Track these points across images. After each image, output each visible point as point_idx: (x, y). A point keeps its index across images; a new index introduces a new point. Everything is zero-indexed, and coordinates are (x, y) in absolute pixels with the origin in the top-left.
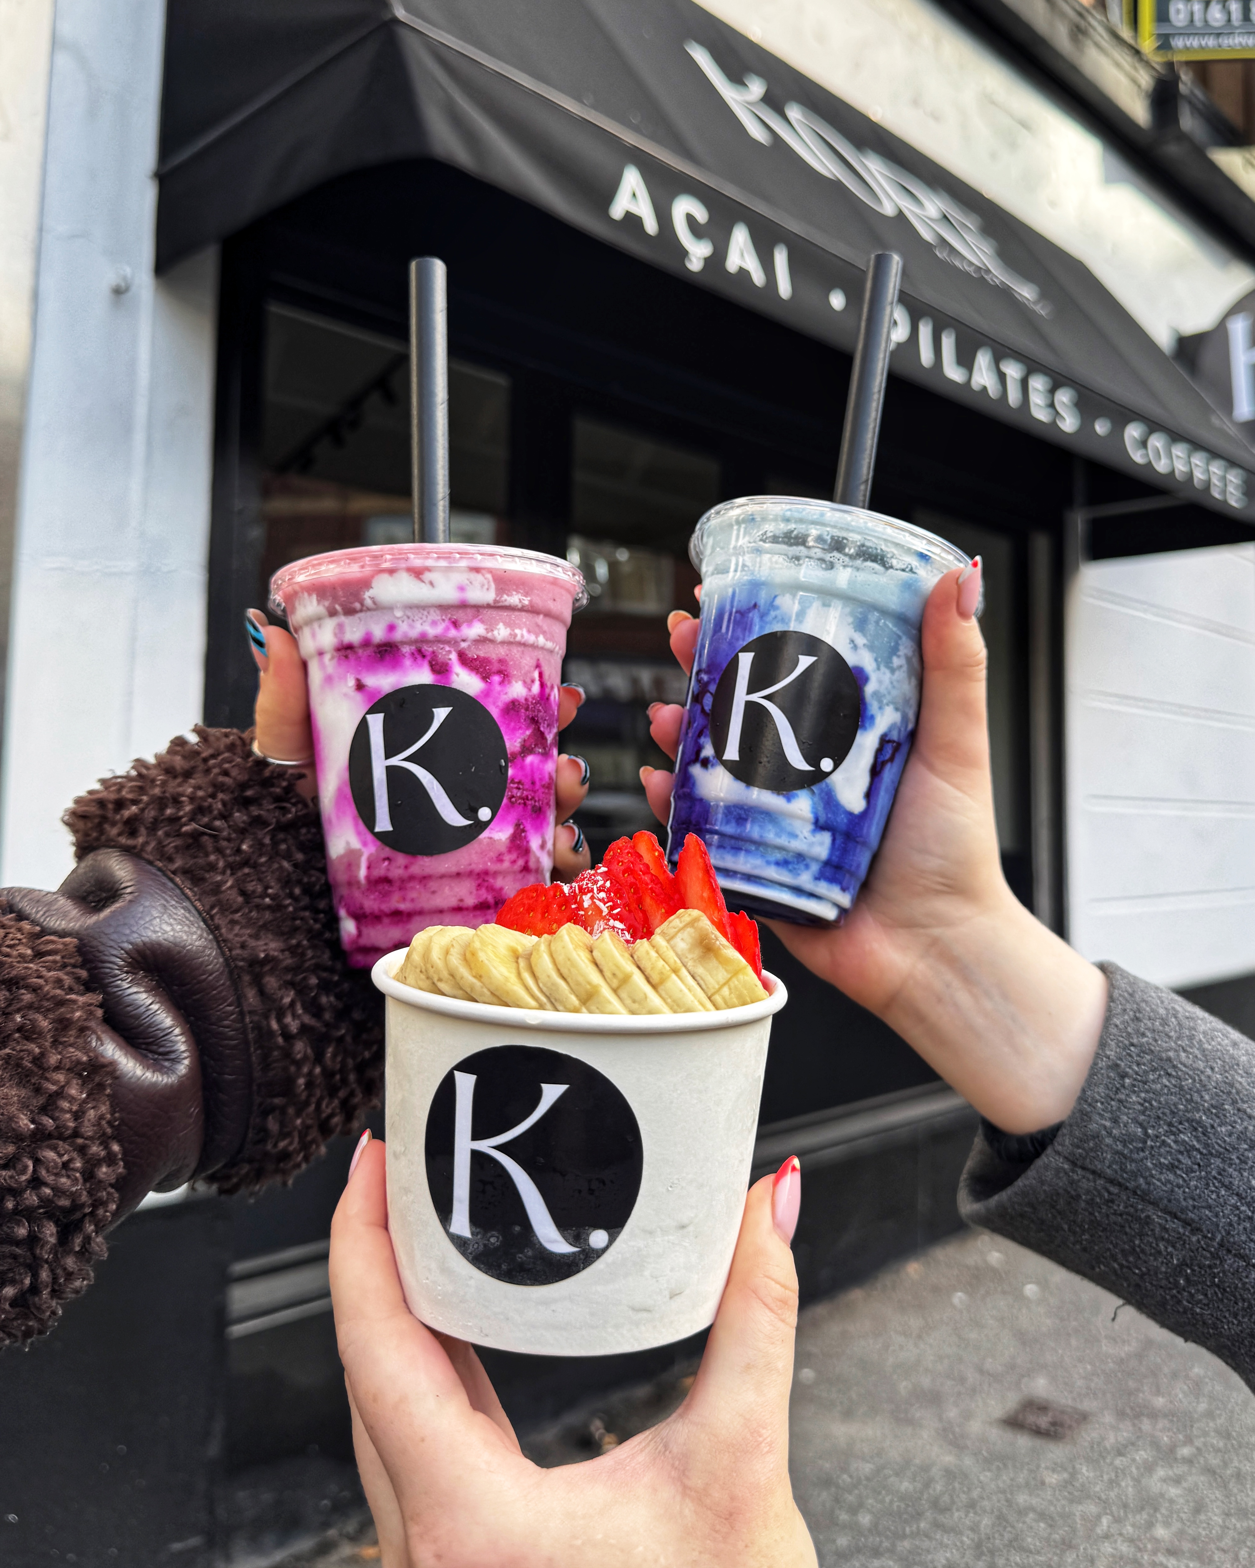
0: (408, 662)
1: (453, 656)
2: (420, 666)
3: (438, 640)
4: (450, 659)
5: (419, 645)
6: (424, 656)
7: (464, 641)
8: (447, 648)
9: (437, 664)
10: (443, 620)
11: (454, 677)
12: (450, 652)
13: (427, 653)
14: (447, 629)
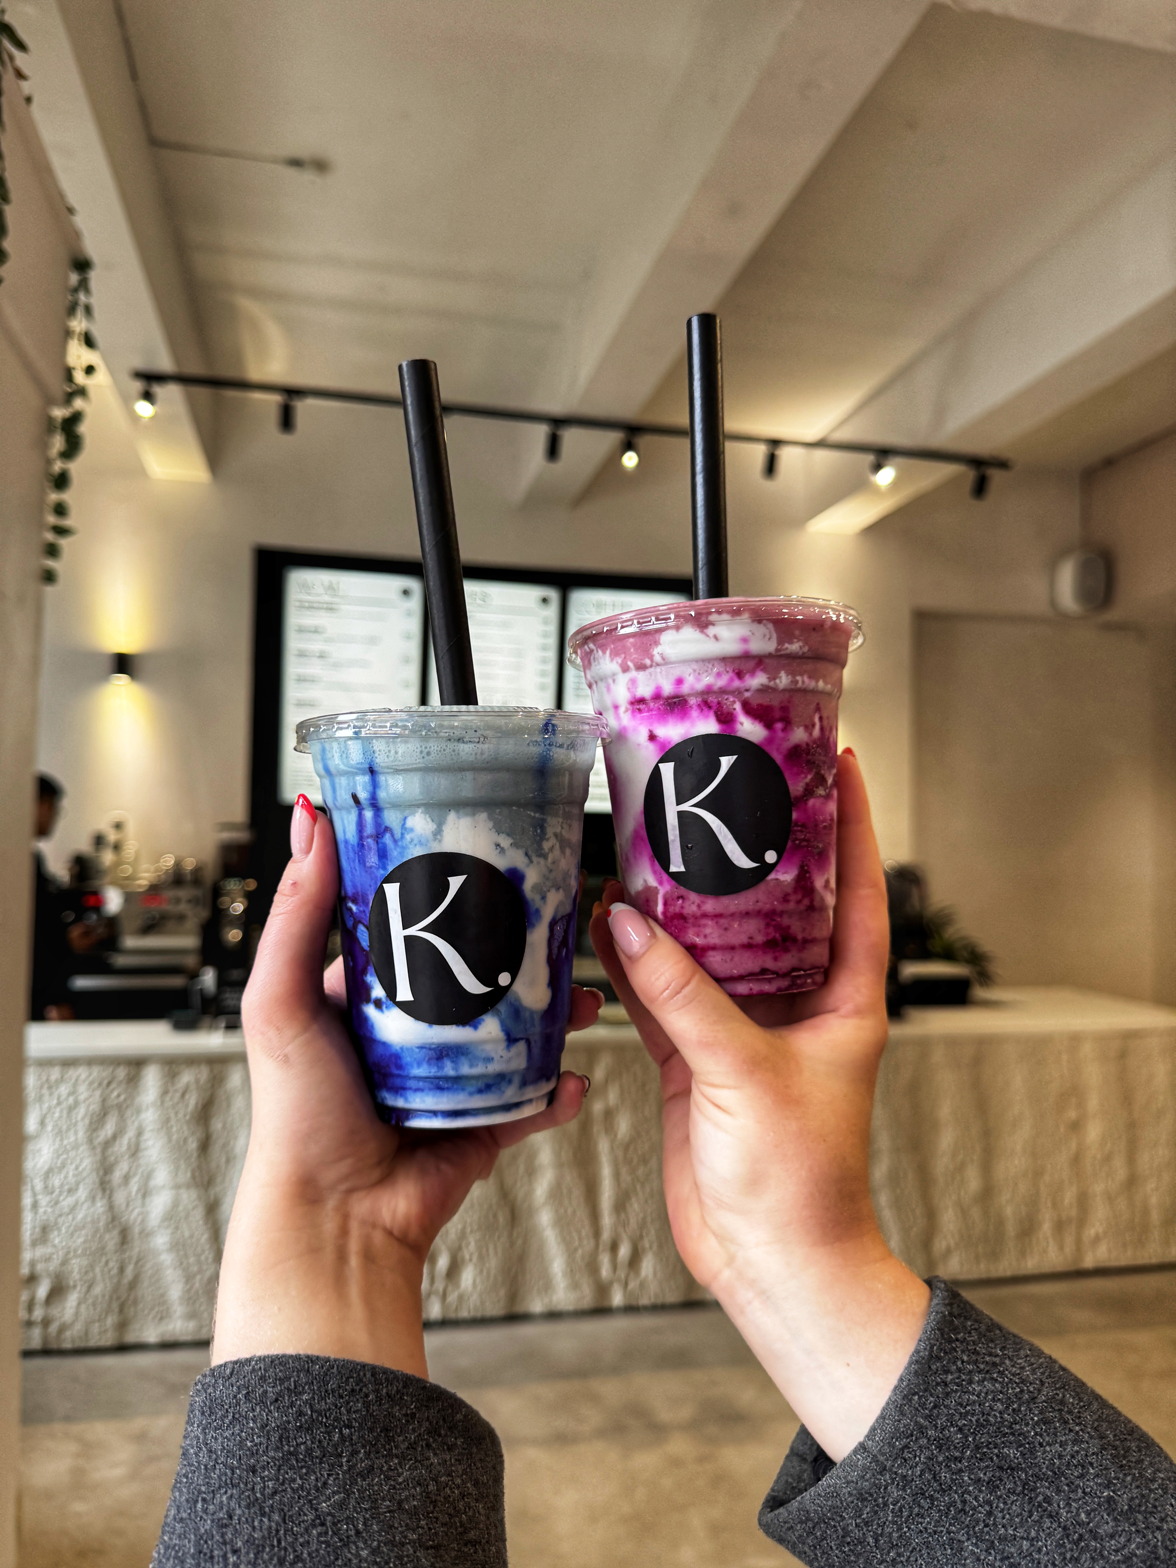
0: (695, 713)
1: (738, 706)
2: (707, 717)
3: (723, 691)
4: (735, 709)
5: (705, 697)
6: (710, 707)
7: (747, 690)
8: (731, 699)
9: (722, 714)
10: (727, 672)
11: (738, 727)
12: (734, 702)
13: (714, 705)
14: (731, 680)
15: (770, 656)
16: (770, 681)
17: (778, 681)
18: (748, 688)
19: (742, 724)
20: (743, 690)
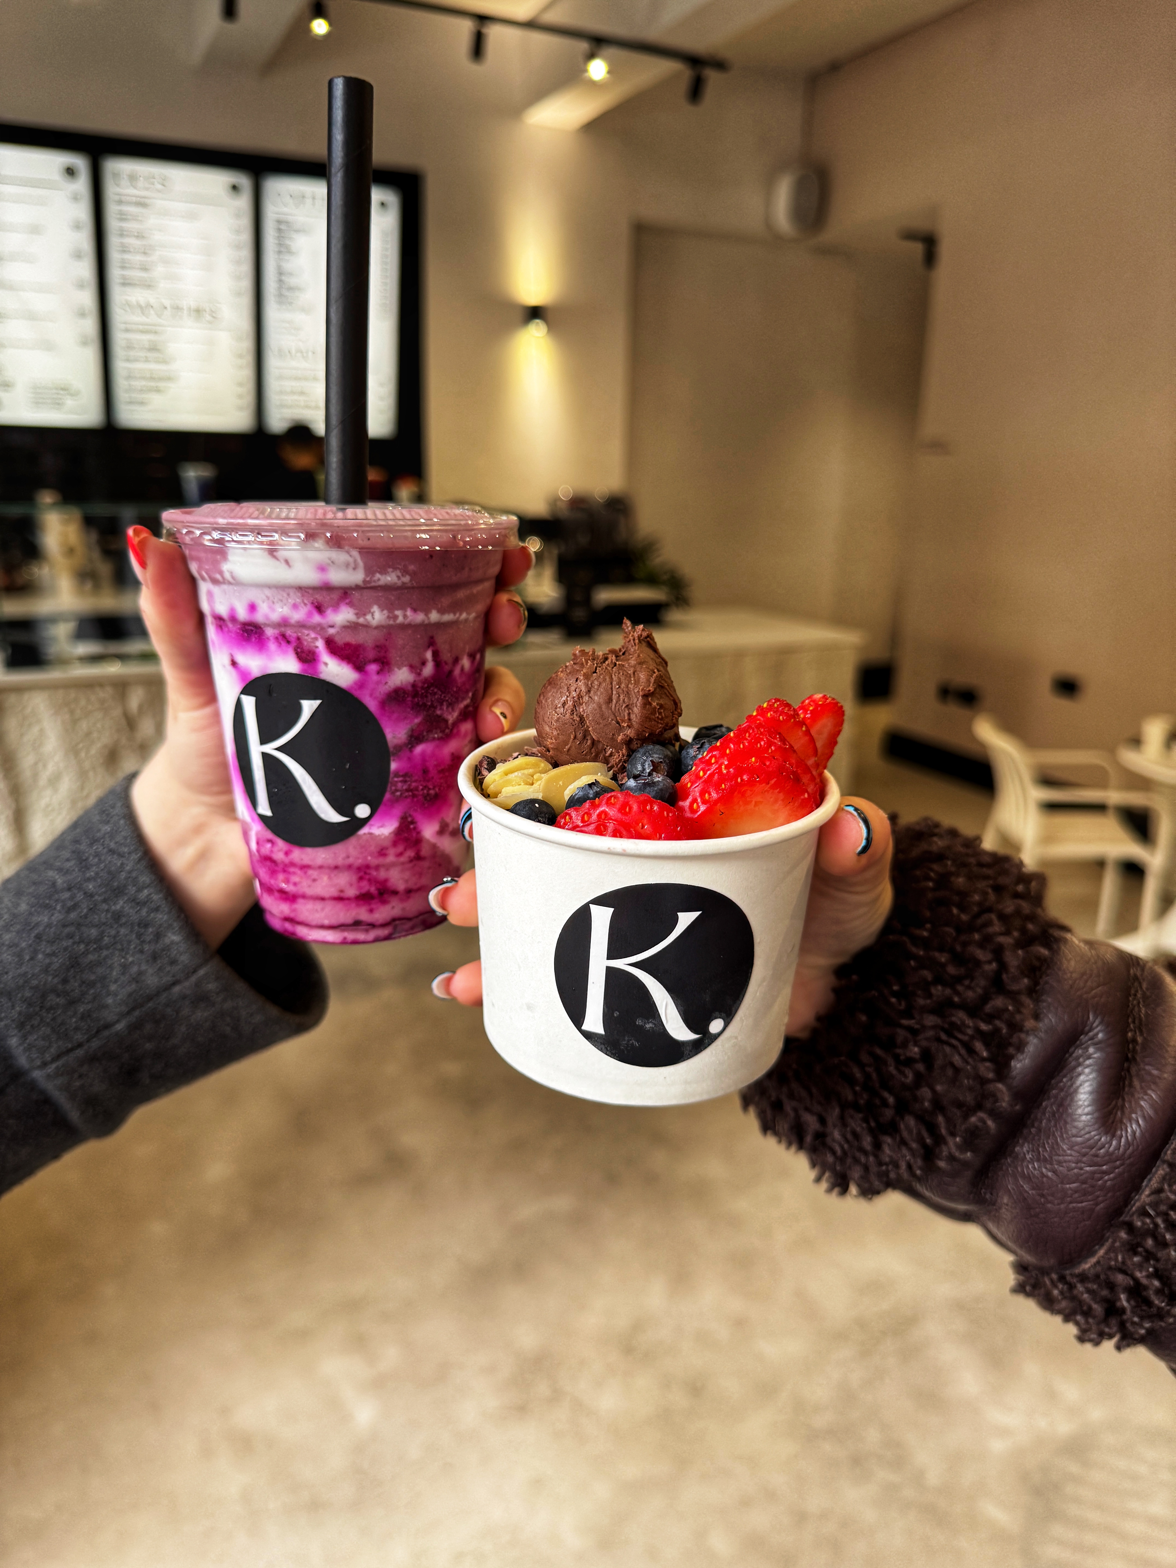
15: (357, 588)
16: (358, 618)
17: (369, 617)
18: (331, 623)
19: (326, 664)
20: (325, 626)
